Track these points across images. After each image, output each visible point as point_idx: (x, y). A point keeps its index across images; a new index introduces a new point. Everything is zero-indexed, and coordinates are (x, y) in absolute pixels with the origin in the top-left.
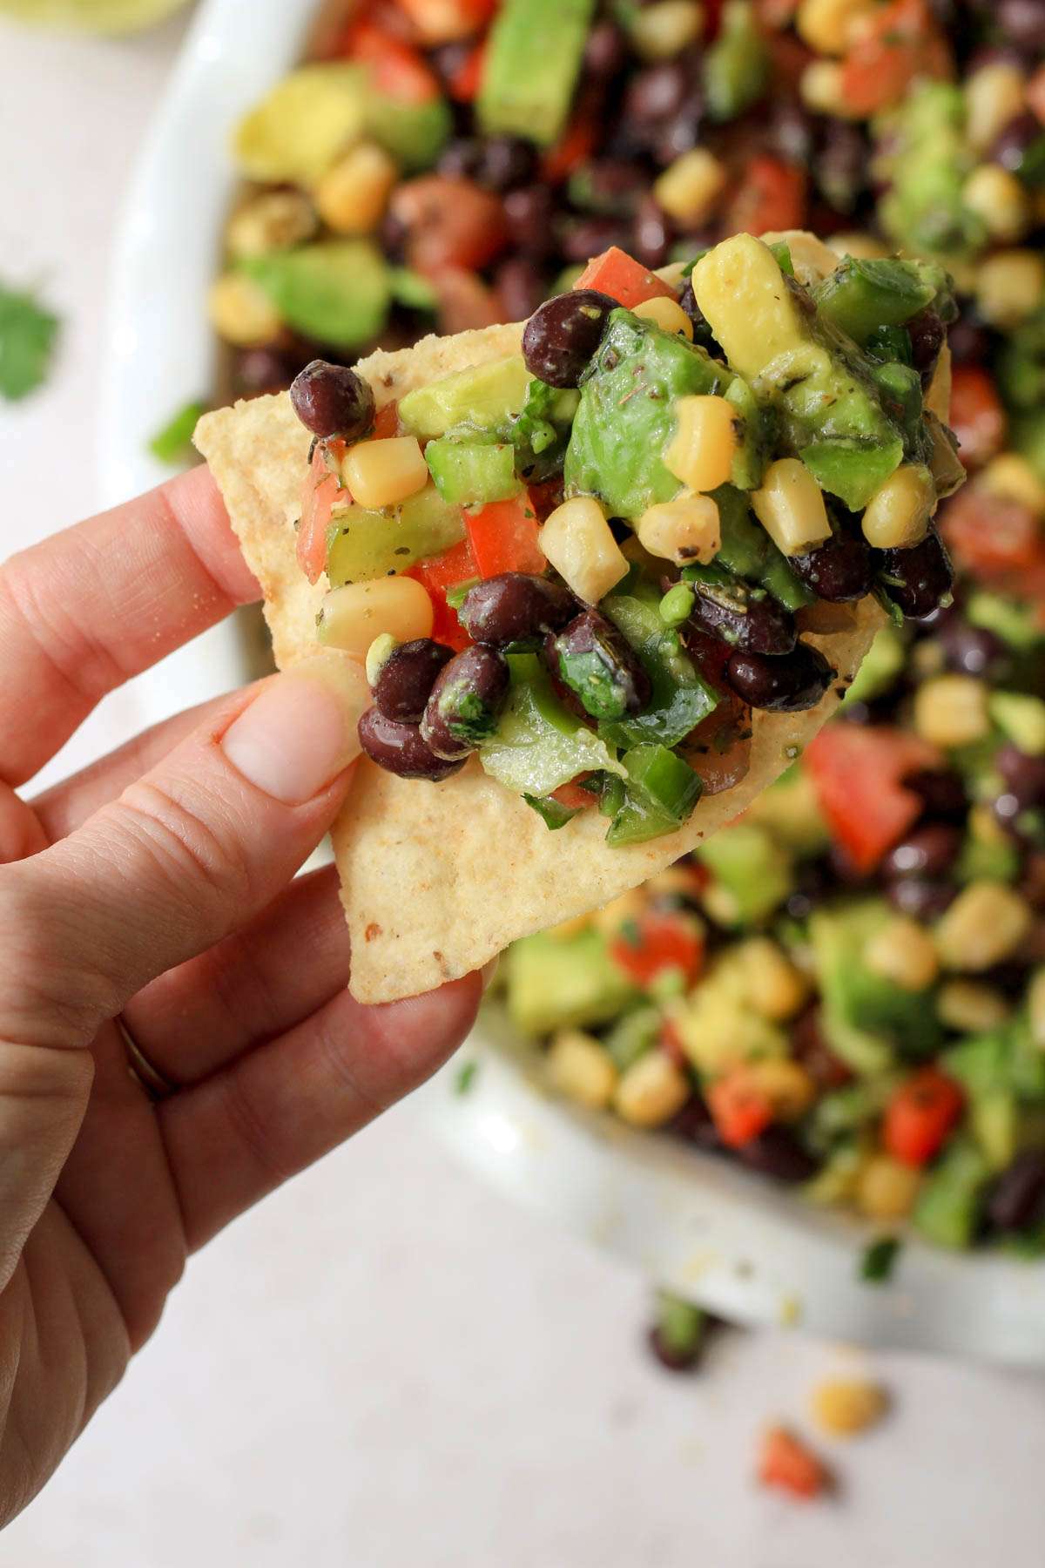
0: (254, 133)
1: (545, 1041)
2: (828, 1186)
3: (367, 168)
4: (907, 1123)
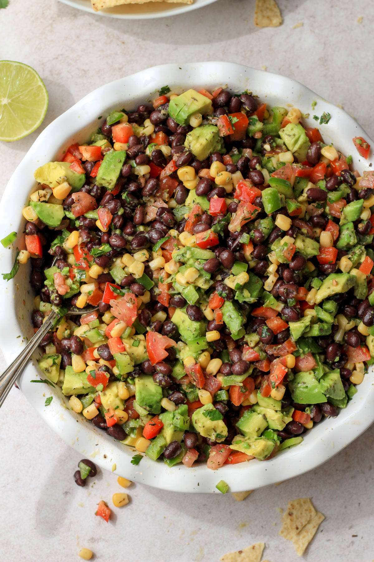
0: (40, 173)
1: (69, 397)
2: (127, 441)
3: (65, 186)
4: (148, 429)
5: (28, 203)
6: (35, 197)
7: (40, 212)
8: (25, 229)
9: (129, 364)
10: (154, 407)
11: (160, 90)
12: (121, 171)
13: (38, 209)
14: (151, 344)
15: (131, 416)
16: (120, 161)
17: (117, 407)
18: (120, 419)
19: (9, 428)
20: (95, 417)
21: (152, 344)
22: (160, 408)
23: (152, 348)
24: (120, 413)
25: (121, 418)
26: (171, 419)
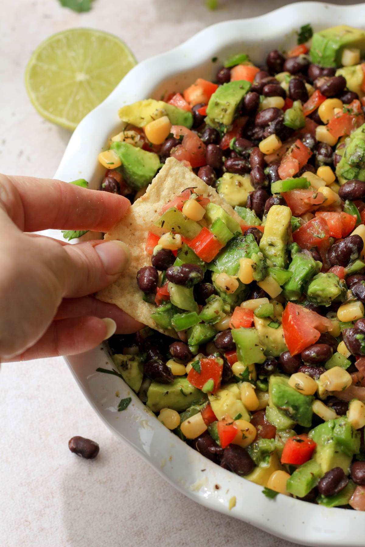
5: (107, 147)
6: (118, 138)
7: (125, 155)
8: (102, 183)
9: (256, 345)
10: (301, 410)
11: (300, 31)
12: (243, 99)
13: (122, 150)
14: (292, 318)
15: (261, 433)
16: (242, 88)
17: (239, 417)
18: (244, 435)
19: (56, 513)
20: (201, 436)
21: (294, 317)
22: (310, 416)
23: (294, 321)
24: (244, 424)
25: (244, 432)
26: (330, 429)
